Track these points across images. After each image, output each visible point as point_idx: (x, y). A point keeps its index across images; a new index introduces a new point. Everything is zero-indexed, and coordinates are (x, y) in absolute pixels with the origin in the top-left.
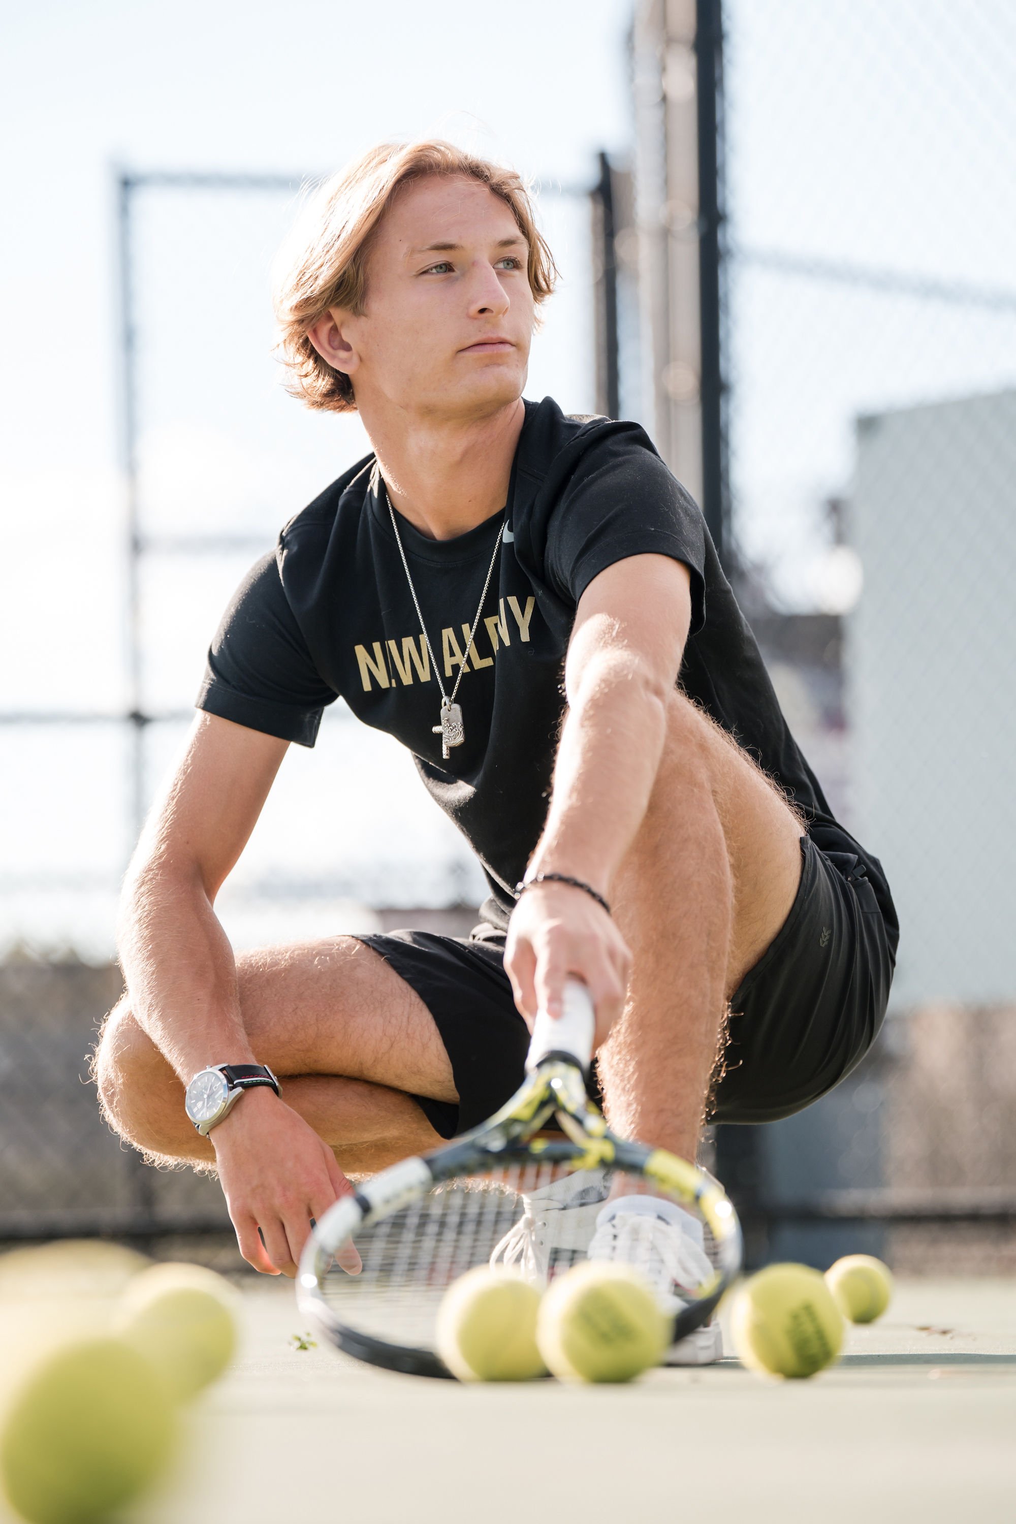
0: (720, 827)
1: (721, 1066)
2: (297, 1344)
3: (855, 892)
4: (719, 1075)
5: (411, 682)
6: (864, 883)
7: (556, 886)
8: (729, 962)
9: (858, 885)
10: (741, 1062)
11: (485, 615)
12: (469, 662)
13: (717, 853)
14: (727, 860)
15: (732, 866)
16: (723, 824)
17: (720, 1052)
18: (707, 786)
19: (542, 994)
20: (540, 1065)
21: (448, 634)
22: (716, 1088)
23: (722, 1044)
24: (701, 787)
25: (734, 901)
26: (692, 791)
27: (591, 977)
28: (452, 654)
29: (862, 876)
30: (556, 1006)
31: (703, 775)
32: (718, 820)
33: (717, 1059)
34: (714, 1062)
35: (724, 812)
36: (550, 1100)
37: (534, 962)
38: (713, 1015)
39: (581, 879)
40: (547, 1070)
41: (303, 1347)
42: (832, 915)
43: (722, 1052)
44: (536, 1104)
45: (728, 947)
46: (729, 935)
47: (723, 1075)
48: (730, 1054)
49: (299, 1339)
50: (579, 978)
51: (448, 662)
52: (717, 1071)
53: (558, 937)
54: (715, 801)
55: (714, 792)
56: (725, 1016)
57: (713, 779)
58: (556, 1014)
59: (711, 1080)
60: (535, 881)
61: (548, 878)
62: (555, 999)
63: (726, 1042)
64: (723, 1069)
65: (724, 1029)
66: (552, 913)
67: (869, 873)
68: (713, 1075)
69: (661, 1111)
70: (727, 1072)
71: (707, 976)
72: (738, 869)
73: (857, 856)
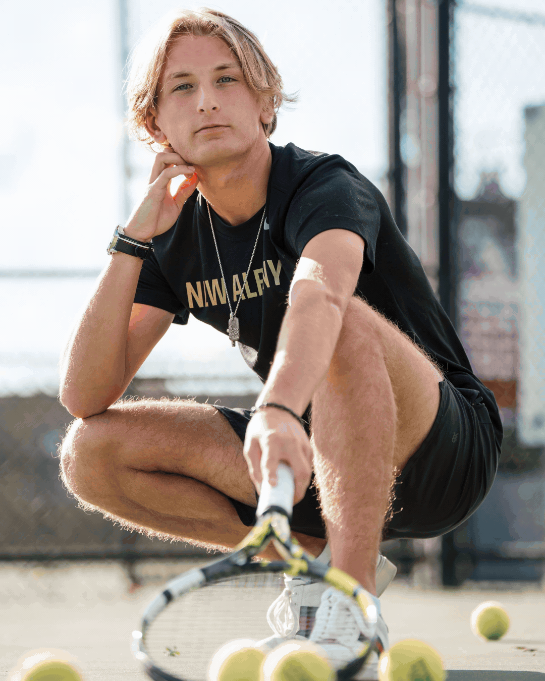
0: (388, 378)
1: (391, 511)
2: (168, 653)
3: (476, 412)
4: (389, 516)
5: (216, 304)
6: (483, 406)
7: (273, 410)
8: (394, 453)
9: (477, 408)
10: (402, 509)
11: (253, 268)
12: (245, 292)
13: (387, 392)
14: (392, 396)
15: (396, 400)
16: (390, 376)
17: (390, 503)
18: (381, 355)
19: (265, 472)
20: (264, 514)
21: (236, 277)
22: (388, 524)
23: (391, 500)
24: (377, 355)
25: (397, 419)
26: (372, 358)
27: (293, 462)
28: (237, 289)
29: (481, 403)
30: (273, 479)
31: (378, 349)
32: (387, 374)
33: (388, 508)
34: (387, 510)
35: (391, 370)
36: (271, 534)
37: (261, 453)
38: (386, 483)
39: (288, 406)
40: (268, 517)
41: (172, 654)
42: (459, 426)
43: (391, 504)
44: (263, 537)
45: (394, 445)
46: (394, 438)
47: (392, 517)
48: (396, 505)
49: (169, 650)
50: (286, 463)
51: (235, 293)
52: (388, 515)
53: (274, 440)
54: (386, 364)
55: (385, 359)
56: (393, 483)
57: (384, 350)
58: (273, 484)
59: (385, 519)
60: (262, 407)
61: (270, 405)
62: (273, 475)
63: (393, 498)
64: (392, 513)
65: (392, 491)
66: (271, 426)
67: (485, 401)
68: (386, 517)
69: (357, 536)
70: (394, 515)
71: (382, 461)
72: (400, 401)
73: (479, 391)
